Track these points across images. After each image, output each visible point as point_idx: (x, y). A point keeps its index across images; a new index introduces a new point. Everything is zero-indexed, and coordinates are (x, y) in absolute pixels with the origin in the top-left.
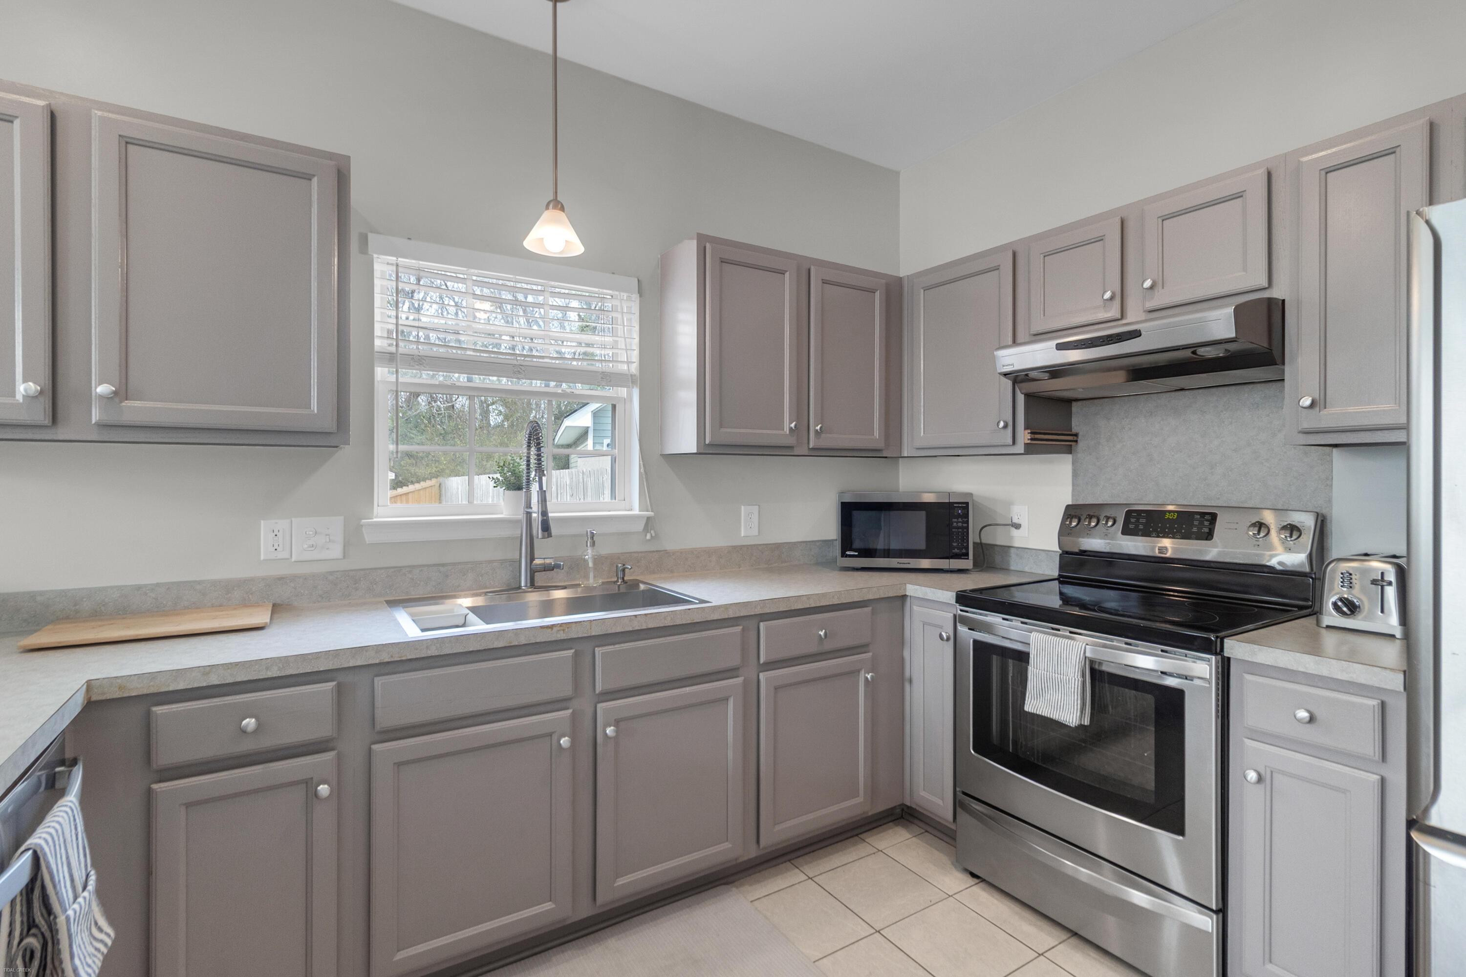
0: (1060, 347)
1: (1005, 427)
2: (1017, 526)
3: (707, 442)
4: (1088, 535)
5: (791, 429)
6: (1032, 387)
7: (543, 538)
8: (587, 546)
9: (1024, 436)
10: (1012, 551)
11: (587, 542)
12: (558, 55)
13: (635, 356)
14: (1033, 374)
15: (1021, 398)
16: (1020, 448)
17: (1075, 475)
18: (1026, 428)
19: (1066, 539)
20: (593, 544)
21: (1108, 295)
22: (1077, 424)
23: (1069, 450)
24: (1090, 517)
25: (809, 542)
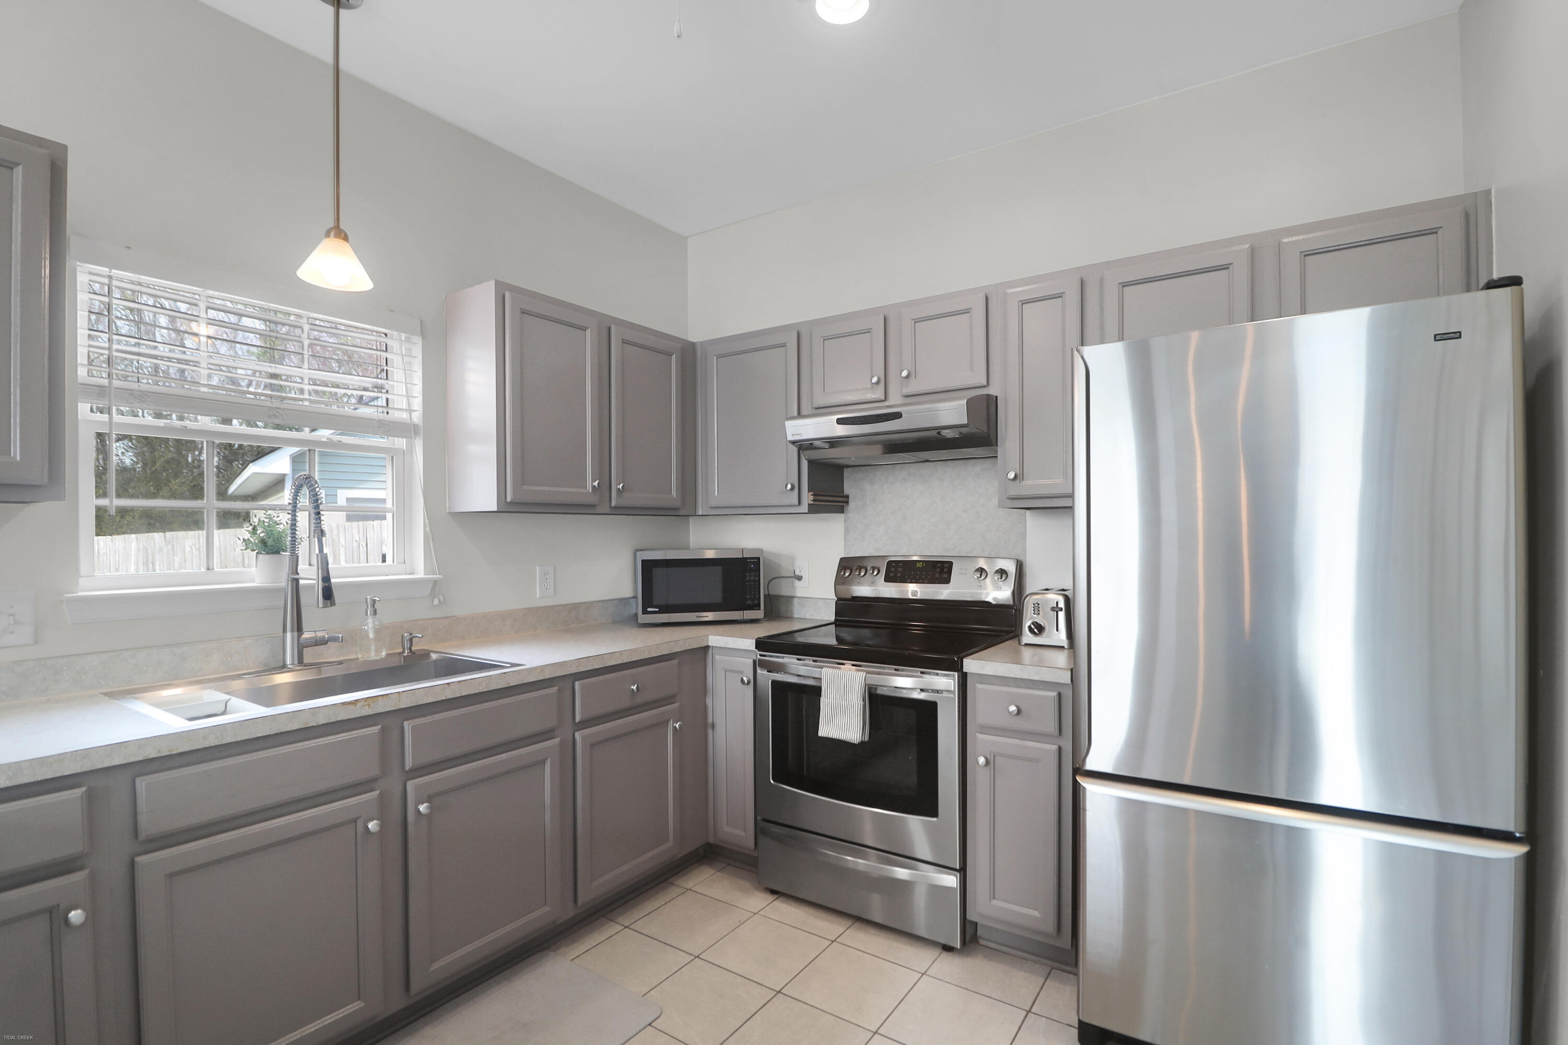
0: (840, 421)
1: (792, 489)
2: (800, 578)
3: (509, 500)
4: (859, 584)
5: (594, 487)
6: (814, 455)
7: (325, 606)
8: (367, 614)
9: (807, 498)
10: (796, 600)
11: (366, 611)
12: (341, 66)
13: (417, 404)
14: (817, 443)
15: (805, 464)
16: (804, 508)
17: (847, 531)
18: (809, 491)
19: (839, 587)
20: (375, 613)
21: (875, 380)
22: (849, 488)
23: (841, 510)
24: (860, 568)
25: (606, 601)
